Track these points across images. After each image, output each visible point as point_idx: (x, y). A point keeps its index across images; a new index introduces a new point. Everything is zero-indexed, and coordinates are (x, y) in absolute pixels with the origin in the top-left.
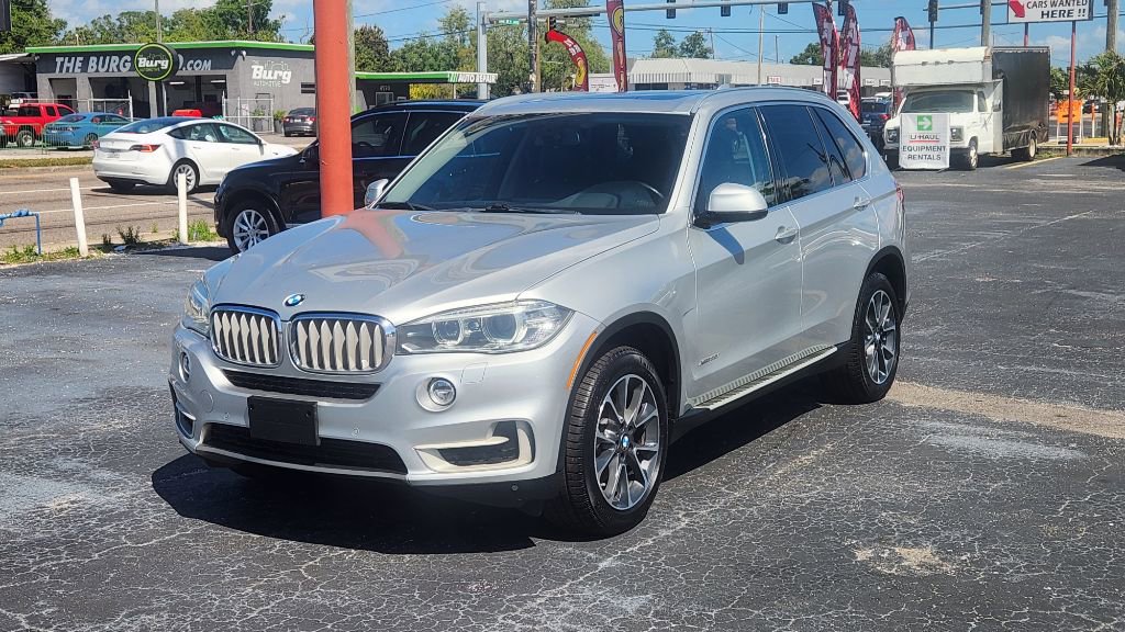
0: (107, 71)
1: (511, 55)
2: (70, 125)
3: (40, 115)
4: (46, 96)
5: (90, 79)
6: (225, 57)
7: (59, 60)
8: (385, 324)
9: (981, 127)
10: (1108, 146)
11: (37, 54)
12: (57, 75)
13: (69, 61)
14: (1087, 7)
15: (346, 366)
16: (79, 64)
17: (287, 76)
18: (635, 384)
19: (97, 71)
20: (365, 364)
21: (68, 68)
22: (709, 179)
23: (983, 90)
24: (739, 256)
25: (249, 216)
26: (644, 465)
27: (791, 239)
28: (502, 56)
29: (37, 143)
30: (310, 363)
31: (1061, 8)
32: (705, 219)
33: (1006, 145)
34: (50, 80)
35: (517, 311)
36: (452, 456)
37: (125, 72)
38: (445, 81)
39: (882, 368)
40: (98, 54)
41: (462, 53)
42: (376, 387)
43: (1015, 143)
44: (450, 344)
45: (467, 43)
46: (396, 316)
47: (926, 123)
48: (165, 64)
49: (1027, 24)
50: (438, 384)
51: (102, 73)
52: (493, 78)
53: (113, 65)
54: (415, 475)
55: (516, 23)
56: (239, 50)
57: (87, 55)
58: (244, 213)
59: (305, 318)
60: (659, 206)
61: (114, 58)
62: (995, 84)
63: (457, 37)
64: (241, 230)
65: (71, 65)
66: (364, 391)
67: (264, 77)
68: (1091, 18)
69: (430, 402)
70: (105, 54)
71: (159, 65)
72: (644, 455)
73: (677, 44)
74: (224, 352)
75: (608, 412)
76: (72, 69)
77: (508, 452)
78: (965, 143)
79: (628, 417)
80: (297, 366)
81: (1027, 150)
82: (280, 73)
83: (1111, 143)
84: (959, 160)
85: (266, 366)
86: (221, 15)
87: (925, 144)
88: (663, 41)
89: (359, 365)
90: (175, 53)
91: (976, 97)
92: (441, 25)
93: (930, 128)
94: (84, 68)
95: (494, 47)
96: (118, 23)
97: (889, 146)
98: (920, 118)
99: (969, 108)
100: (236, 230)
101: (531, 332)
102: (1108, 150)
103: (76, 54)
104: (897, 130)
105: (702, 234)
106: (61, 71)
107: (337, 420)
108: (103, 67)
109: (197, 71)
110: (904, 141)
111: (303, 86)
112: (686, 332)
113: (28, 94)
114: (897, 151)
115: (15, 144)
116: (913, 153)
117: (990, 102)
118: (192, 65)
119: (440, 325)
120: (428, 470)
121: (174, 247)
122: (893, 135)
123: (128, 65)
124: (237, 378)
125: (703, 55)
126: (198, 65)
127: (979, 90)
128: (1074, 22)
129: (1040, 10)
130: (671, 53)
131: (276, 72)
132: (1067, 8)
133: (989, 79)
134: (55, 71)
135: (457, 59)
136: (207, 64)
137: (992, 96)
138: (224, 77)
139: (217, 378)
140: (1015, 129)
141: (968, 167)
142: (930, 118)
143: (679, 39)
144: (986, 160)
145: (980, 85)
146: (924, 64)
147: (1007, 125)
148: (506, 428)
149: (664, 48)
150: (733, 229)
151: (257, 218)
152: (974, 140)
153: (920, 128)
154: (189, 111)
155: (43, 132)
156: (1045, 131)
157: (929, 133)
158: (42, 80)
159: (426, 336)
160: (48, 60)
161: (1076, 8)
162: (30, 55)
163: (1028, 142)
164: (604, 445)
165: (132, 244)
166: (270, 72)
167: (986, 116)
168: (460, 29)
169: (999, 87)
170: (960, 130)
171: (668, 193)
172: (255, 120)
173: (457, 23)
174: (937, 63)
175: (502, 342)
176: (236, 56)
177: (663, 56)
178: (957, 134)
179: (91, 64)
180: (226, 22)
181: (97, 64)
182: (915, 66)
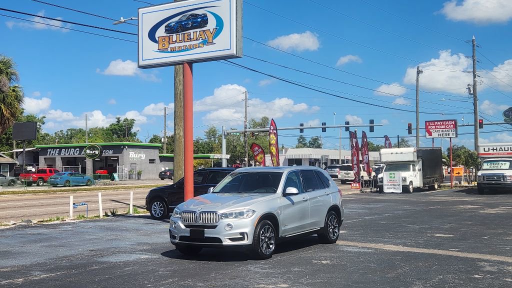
0: (69, 154)
1: (235, 147)
2: (59, 177)
3: (46, 173)
4: (42, 165)
5: (61, 158)
6: (119, 149)
7: (49, 150)
8: (219, 213)
9: (414, 177)
10: (467, 185)
11: (40, 148)
12: (48, 156)
13: (53, 151)
14: (455, 132)
15: (210, 222)
16: (57, 152)
17: (143, 156)
18: (269, 228)
19: (65, 155)
20: (214, 221)
21: (53, 154)
22: (286, 185)
23: (415, 163)
24: (293, 203)
25: (157, 204)
26: (271, 246)
27: (307, 200)
28: (232, 147)
29: (45, 184)
30: (203, 222)
31: (446, 133)
32: (285, 194)
33: (424, 184)
34: (45, 158)
35: (244, 211)
36: (232, 240)
37: (76, 155)
38: (209, 158)
39: (334, 235)
40: (65, 148)
41: (215, 146)
42: (217, 226)
43: (428, 184)
44: (231, 217)
45: (217, 141)
46: (220, 212)
47: (393, 176)
48: (97, 152)
49: (433, 138)
50: (229, 225)
51: (67, 155)
52: (228, 157)
53: (72, 152)
54: (224, 243)
55: (238, 134)
56: (124, 146)
57: (61, 148)
58: (156, 203)
59: (202, 213)
60: (275, 192)
61: (72, 149)
62: (419, 161)
63: (212, 139)
64: (154, 208)
65: (54, 152)
66: (214, 227)
67: (134, 157)
68: (456, 137)
69: (227, 228)
70: (68, 148)
71: (95, 153)
72: (272, 244)
73: (307, 142)
74: (184, 220)
75: (263, 233)
76: (54, 154)
77: (242, 239)
78: (408, 183)
79: (268, 235)
80: (200, 222)
81: (434, 186)
82: (141, 155)
83: (469, 184)
84: (406, 189)
85: (193, 223)
86: (111, 130)
87: (392, 183)
88: (301, 140)
89: (213, 222)
90: (101, 147)
91: (411, 166)
92: (206, 134)
93: (394, 177)
94: (59, 154)
95: (228, 143)
96: (66, 133)
97: (380, 184)
98: (390, 174)
99: (409, 170)
100: (152, 208)
101: (247, 215)
102: (467, 186)
103: (56, 148)
104: (382, 178)
105: (285, 198)
106: (49, 155)
107: (209, 233)
108: (67, 153)
109: (107, 155)
110: (385, 182)
111: (150, 160)
112: (280, 218)
113: (35, 164)
114: (382, 186)
115: (36, 184)
116: (388, 187)
117: (417, 168)
118: (105, 152)
119: (229, 214)
120: (227, 242)
121: (128, 215)
122: (381, 180)
123: (78, 152)
124: (186, 226)
125: (319, 147)
126: (107, 152)
127: (413, 163)
128: (450, 138)
129: (438, 133)
130: (305, 145)
131: (139, 155)
132: (447, 133)
133: (416, 159)
134: (47, 155)
135: (212, 148)
136: (111, 152)
137: (418, 166)
138: (118, 157)
139: (183, 227)
140: (428, 178)
141: (409, 192)
142: (394, 174)
143: (308, 140)
144: (417, 190)
145: (413, 161)
146: (392, 153)
147: (424, 176)
148: (242, 234)
149: (302, 143)
150: (292, 197)
151: (160, 204)
152: (411, 182)
153: (391, 177)
154: (102, 171)
155: (49, 180)
156: (442, 179)
157: (394, 179)
158: (42, 159)
159: (226, 216)
160: (44, 151)
161: (451, 133)
162: (37, 149)
163: (434, 183)
164: (262, 240)
165: (114, 214)
166: (137, 155)
167: (415, 173)
168: (214, 135)
169: (421, 162)
170: (405, 178)
171: (277, 189)
172: (130, 175)
173: (212, 133)
174: (397, 153)
175: (242, 217)
176: (123, 148)
177: (301, 147)
178: (404, 180)
179: (62, 152)
180: (113, 133)
181: (65, 152)
182: (389, 155)
